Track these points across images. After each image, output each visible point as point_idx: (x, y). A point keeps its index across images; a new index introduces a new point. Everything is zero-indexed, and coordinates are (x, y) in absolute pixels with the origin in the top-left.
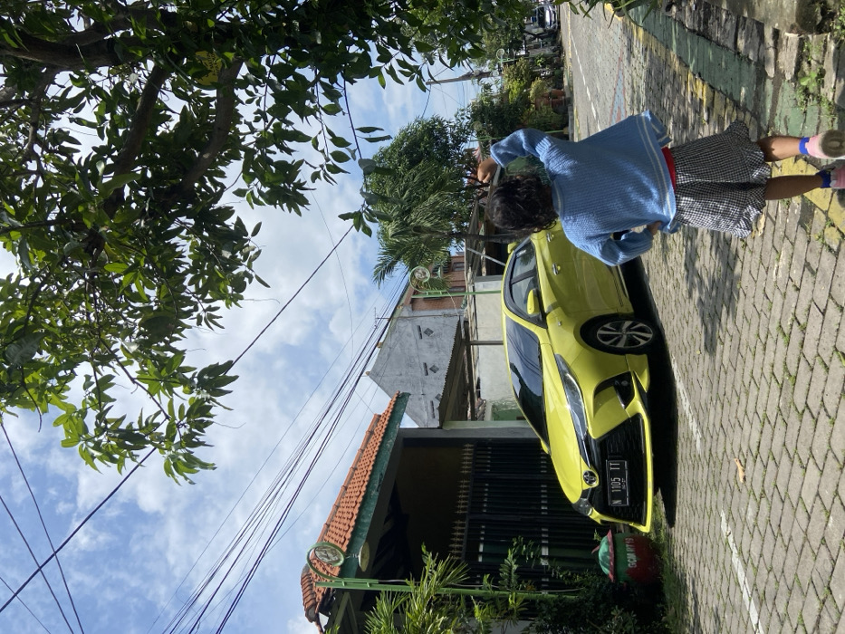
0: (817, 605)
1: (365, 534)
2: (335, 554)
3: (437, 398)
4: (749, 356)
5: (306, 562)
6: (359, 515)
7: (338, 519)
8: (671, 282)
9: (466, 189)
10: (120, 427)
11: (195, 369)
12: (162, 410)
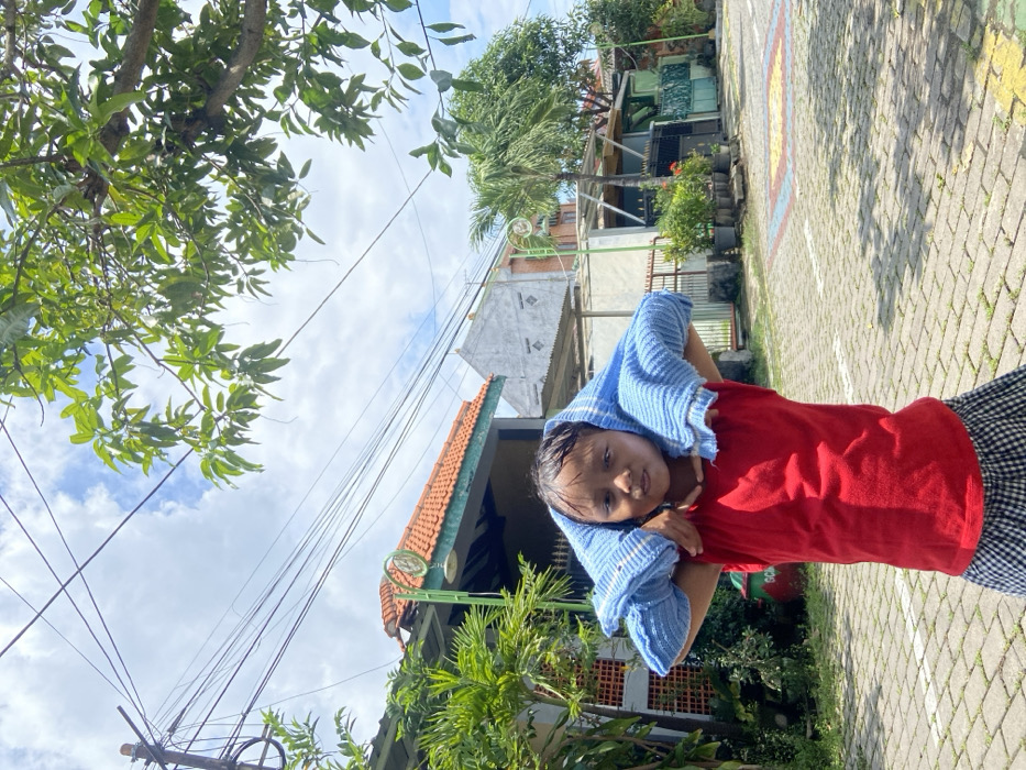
0: (1002, 644)
1: (452, 541)
2: (417, 564)
3: (541, 380)
4: (937, 333)
5: (384, 572)
6: (445, 519)
7: (421, 523)
8: (840, 235)
9: (580, 115)
10: (144, 420)
11: (237, 347)
12: (195, 399)
